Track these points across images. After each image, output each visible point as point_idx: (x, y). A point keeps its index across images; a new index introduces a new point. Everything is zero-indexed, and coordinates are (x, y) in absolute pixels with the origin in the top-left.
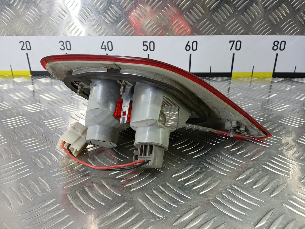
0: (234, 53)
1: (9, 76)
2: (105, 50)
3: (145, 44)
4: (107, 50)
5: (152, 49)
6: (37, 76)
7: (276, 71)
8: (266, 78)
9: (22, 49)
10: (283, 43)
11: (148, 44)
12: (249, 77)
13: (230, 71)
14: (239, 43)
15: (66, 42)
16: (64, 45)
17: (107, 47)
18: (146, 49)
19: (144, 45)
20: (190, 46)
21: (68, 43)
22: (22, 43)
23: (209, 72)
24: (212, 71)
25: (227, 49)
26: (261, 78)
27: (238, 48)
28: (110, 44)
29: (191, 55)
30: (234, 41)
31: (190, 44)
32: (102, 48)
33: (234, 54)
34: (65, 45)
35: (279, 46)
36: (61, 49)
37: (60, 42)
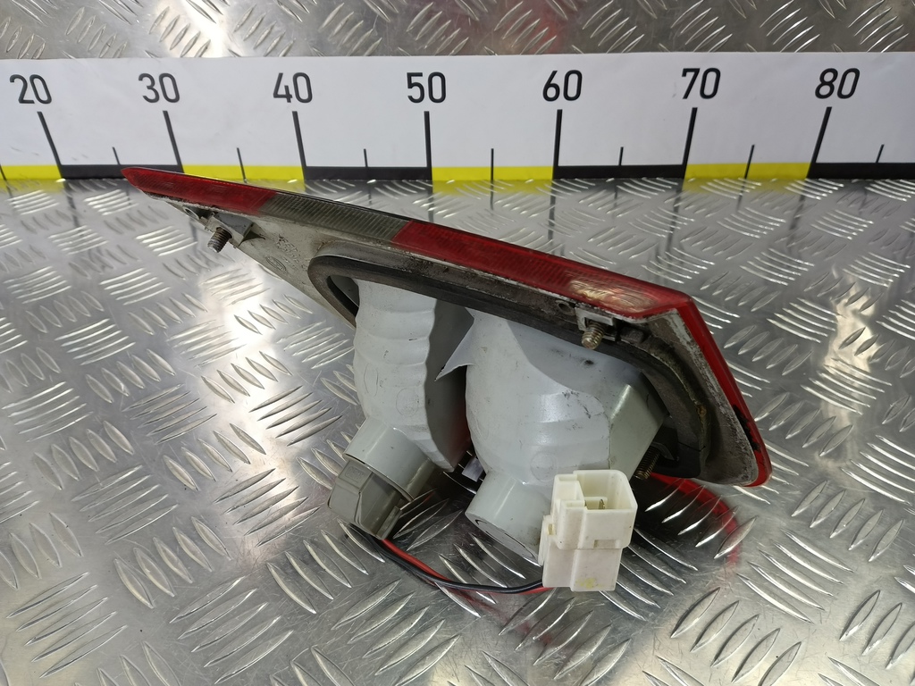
0: (695, 106)
2: (289, 101)
3: (414, 79)
4: (294, 99)
5: (437, 94)
6: (81, 182)
7: (820, 160)
8: (788, 180)
9: (22, 101)
10: (851, 76)
11: (424, 81)
12: (736, 179)
13: (679, 161)
14: (712, 77)
15: (162, 77)
16: (154, 87)
17: (292, 91)
18: (417, 96)
19: (411, 85)
20: (557, 87)
21: (167, 81)
22: (19, 83)
23: (617, 164)
24: (626, 162)
25: (674, 95)
26: (774, 180)
27: (709, 90)
28: (301, 81)
29: (560, 113)
30: (696, 71)
31: (559, 80)
32: (276, 95)
33: (695, 111)
34: (158, 87)
35: (837, 84)
36: (146, 98)
37: (141, 78)
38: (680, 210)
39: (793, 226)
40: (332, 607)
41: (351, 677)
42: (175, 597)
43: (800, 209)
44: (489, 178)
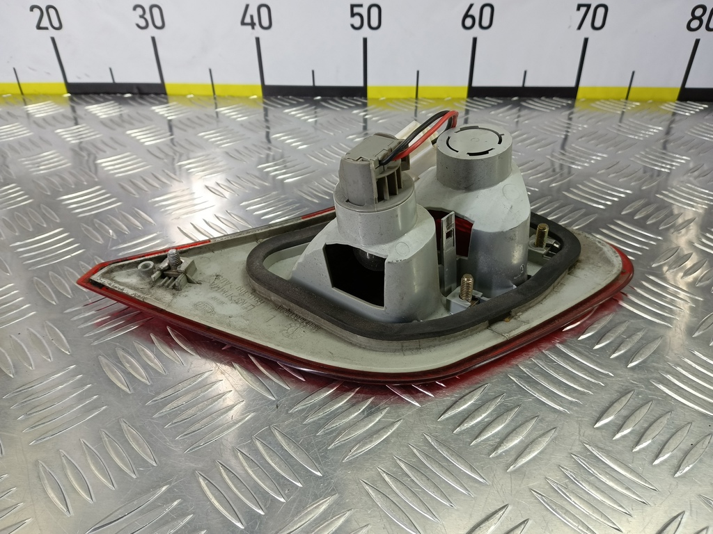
0: (586, 36)
1: (14, 96)
2: (253, 28)
3: (356, 10)
4: (257, 26)
5: (374, 23)
6: (83, 96)
7: (689, 85)
8: (663, 102)
9: (39, 27)
11: (364, 11)
12: (619, 100)
13: (572, 84)
14: (601, 11)
15: (152, 7)
16: (146, 16)
17: (256, 20)
18: (357, 24)
20: (473, 18)
21: (156, 11)
22: (37, 12)
23: (520, 85)
24: (529, 84)
25: (570, 27)
26: (650, 101)
27: (598, 23)
28: (264, 11)
29: (475, 40)
30: (588, 6)
31: (475, 12)
32: (243, 23)
33: (586, 40)
34: (148, 16)
35: (705, 18)
36: (138, 26)
37: (135, 8)
38: (574, 119)
39: (668, 132)
40: (289, 395)
41: (306, 450)
42: (152, 386)
43: (672, 122)
44: (414, 96)
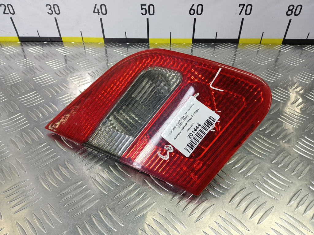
2: (99, 14)
3: (143, 7)
4: (101, 14)
5: (151, 12)
6: (26, 43)
7: (286, 38)
8: (275, 45)
9: (4, 13)
10: (299, 7)
11: (147, 7)
12: (257, 44)
13: (237, 38)
14: (249, 7)
15: (54, 5)
17: (100, 11)
18: (144, 13)
19: (142, 9)
20: (194, 10)
21: (56, 7)
22: (3, 7)
23: (215, 38)
24: (218, 37)
25: (236, 14)
26: (270, 45)
27: (248, 12)
28: (103, 7)
29: (195, 19)
30: (244, 5)
31: (195, 8)
32: (94, 12)
33: (243, 19)
34: (52, 9)
35: (294, 10)
36: (48, 13)
37: (47, 5)
38: (237, 55)
39: (276, 61)
40: (113, 191)
41: (119, 216)
42: (59, 188)
43: (279, 55)
44: (170, 43)
